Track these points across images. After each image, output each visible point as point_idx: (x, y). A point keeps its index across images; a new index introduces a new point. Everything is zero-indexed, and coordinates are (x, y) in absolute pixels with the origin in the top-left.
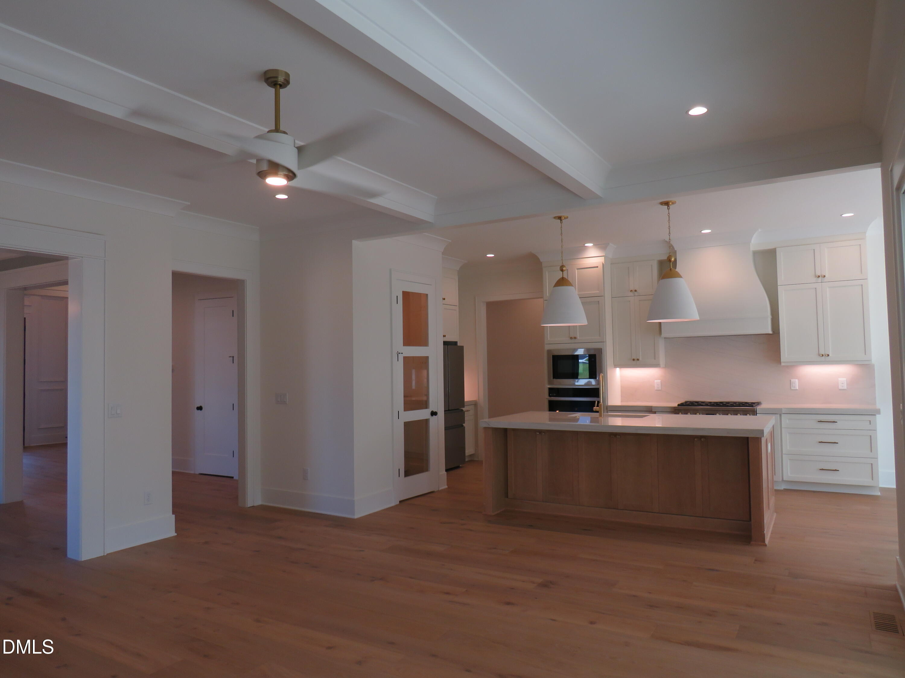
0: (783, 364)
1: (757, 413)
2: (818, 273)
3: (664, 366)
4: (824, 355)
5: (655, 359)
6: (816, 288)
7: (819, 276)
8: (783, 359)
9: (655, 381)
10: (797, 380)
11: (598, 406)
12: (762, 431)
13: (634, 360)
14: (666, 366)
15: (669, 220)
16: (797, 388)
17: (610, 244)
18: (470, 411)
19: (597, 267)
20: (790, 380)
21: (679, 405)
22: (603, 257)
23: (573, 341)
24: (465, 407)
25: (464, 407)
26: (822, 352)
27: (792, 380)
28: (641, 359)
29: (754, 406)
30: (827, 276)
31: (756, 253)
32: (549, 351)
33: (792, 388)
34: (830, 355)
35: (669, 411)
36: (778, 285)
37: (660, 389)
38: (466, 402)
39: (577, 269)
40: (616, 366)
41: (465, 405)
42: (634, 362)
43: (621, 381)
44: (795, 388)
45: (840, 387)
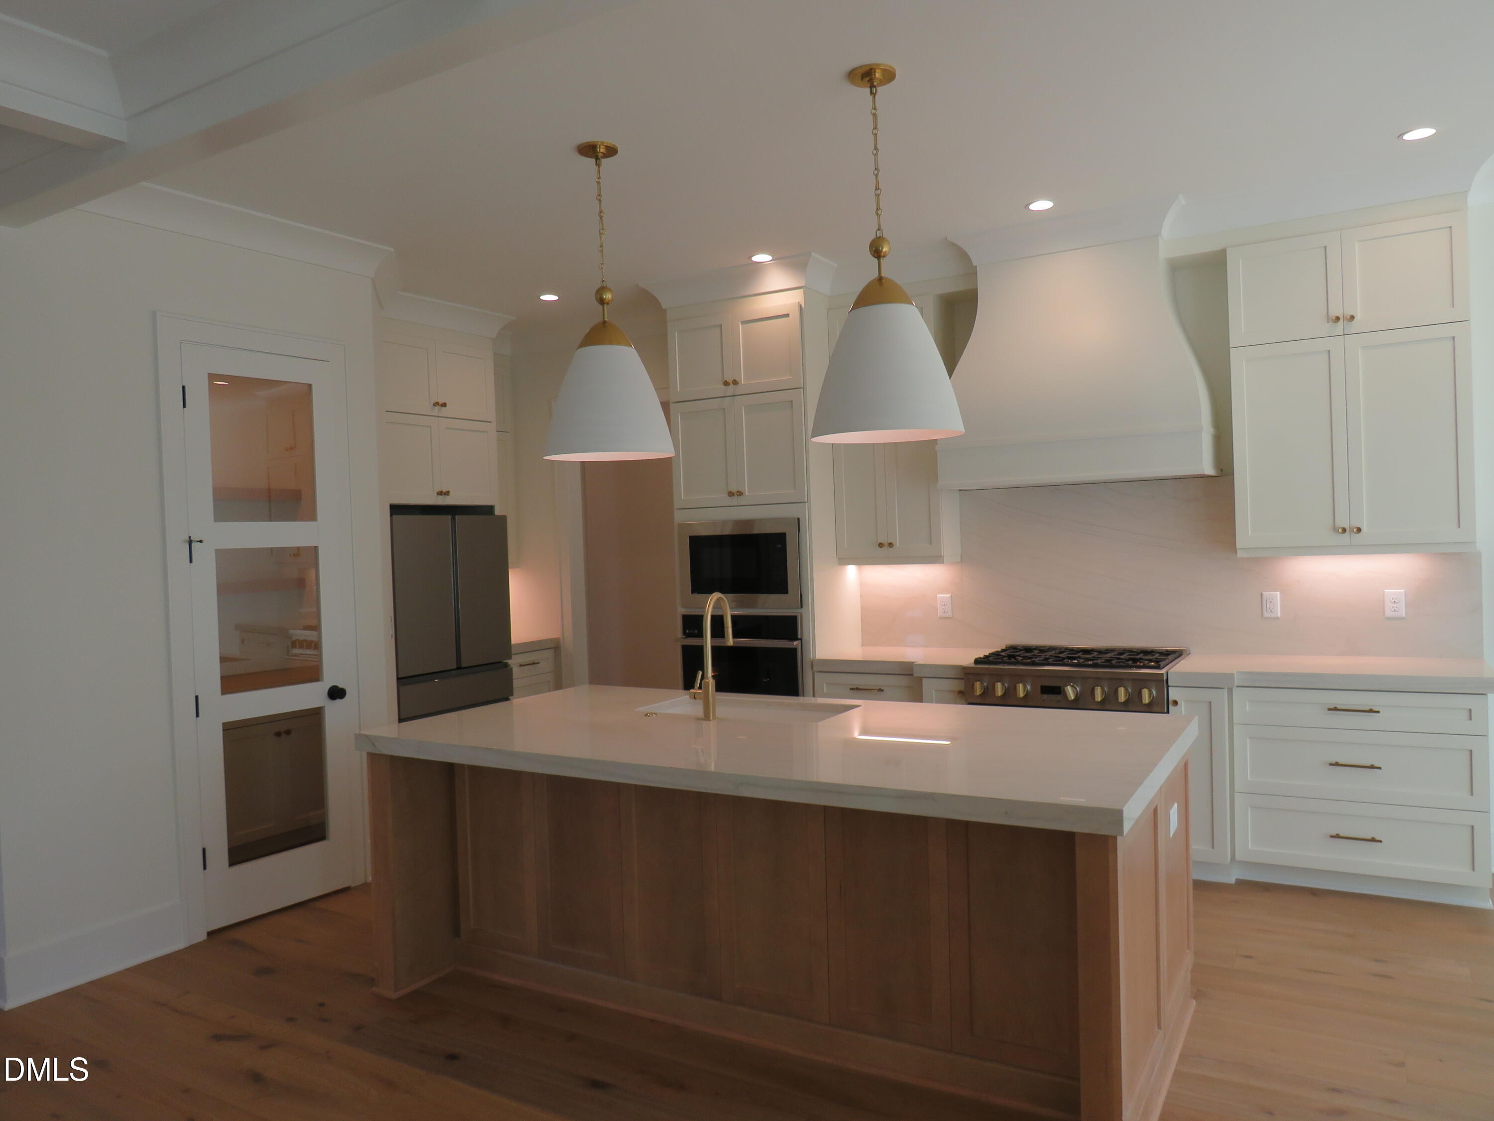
0: (1240, 554)
1: (1169, 684)
2: (1335, 311)
3: (960, 560)
4: (1348, 530)
5: (931, 544)
6: (1329, 351)
7: (1338, 319)
8: (1241, 540)
9: (938, 595)
10: (1278, 593)
11: (700, 688)
12: (1117, 817)
13: (881, 545)
14: (965, 559)
15: (875, 128)
16: (1279, 616)
17: (813, 254)
18: (539, 663)
19: (788, 315)
20: (1262, 594)
21: (977, 661)
22: (802, 290)
23: (735, 500)
24: (513, 657)
25: (510, 658)
26: (1342, 522)
27: (1264, 593)
28: (897, 544)
29: (1161, 666)
30: (1358, 317)
31: (1176, 268)
32: (681, 526)
33: (1266, 615)
34: (1365, 529)
35: (953, 677)
36: (1231, 346)
37: (949, 614)
38: (515, 644)
39: (744, 323)
40: (845, 560)
41: (513, 651)
42: (885, 550)
43: (861, 596)
44: (1273, 615)
45: (1389, 613)
